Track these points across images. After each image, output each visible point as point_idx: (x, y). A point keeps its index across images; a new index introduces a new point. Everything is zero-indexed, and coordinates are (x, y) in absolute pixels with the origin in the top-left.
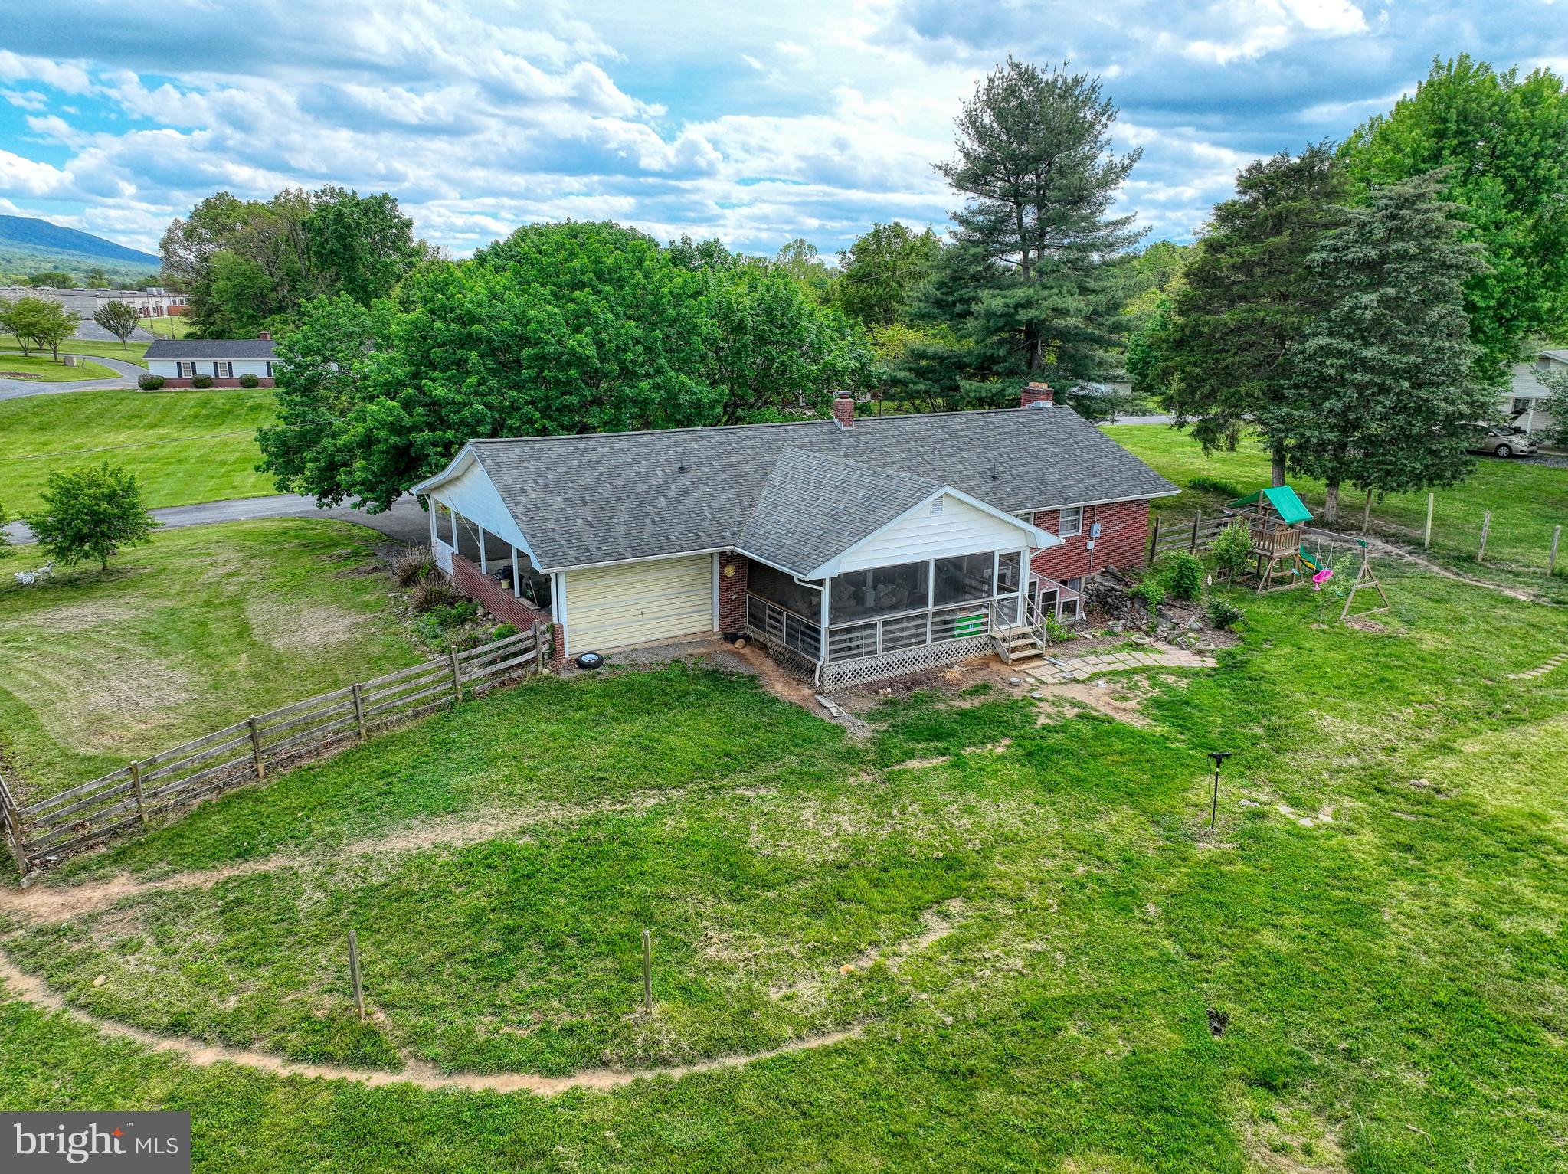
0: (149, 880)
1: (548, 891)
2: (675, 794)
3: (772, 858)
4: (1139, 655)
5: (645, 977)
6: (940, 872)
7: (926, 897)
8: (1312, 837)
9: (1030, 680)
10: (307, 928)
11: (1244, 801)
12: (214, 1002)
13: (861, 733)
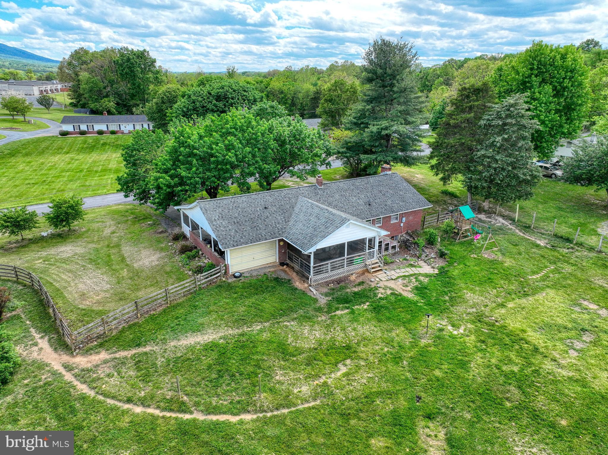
0: (111, 353)
1: (229, 358)
2: (266, 324)
3: (295, 347)
4: (413, 269)
5: (259, 386)
6: (344, 351)
7: (340, 359)
8: (456, 338)
9: (377, 279)
10: (161, 370)
11: (438, 325)
12: (138, 393)
13: (323, 301)
